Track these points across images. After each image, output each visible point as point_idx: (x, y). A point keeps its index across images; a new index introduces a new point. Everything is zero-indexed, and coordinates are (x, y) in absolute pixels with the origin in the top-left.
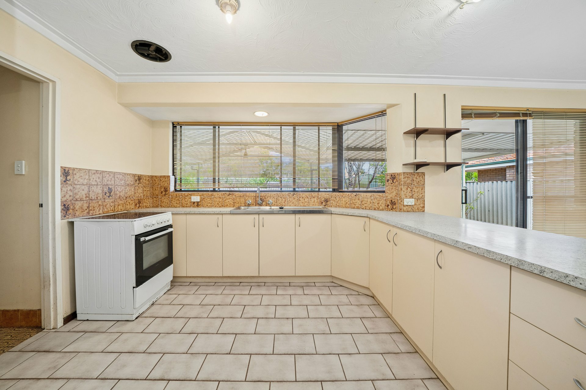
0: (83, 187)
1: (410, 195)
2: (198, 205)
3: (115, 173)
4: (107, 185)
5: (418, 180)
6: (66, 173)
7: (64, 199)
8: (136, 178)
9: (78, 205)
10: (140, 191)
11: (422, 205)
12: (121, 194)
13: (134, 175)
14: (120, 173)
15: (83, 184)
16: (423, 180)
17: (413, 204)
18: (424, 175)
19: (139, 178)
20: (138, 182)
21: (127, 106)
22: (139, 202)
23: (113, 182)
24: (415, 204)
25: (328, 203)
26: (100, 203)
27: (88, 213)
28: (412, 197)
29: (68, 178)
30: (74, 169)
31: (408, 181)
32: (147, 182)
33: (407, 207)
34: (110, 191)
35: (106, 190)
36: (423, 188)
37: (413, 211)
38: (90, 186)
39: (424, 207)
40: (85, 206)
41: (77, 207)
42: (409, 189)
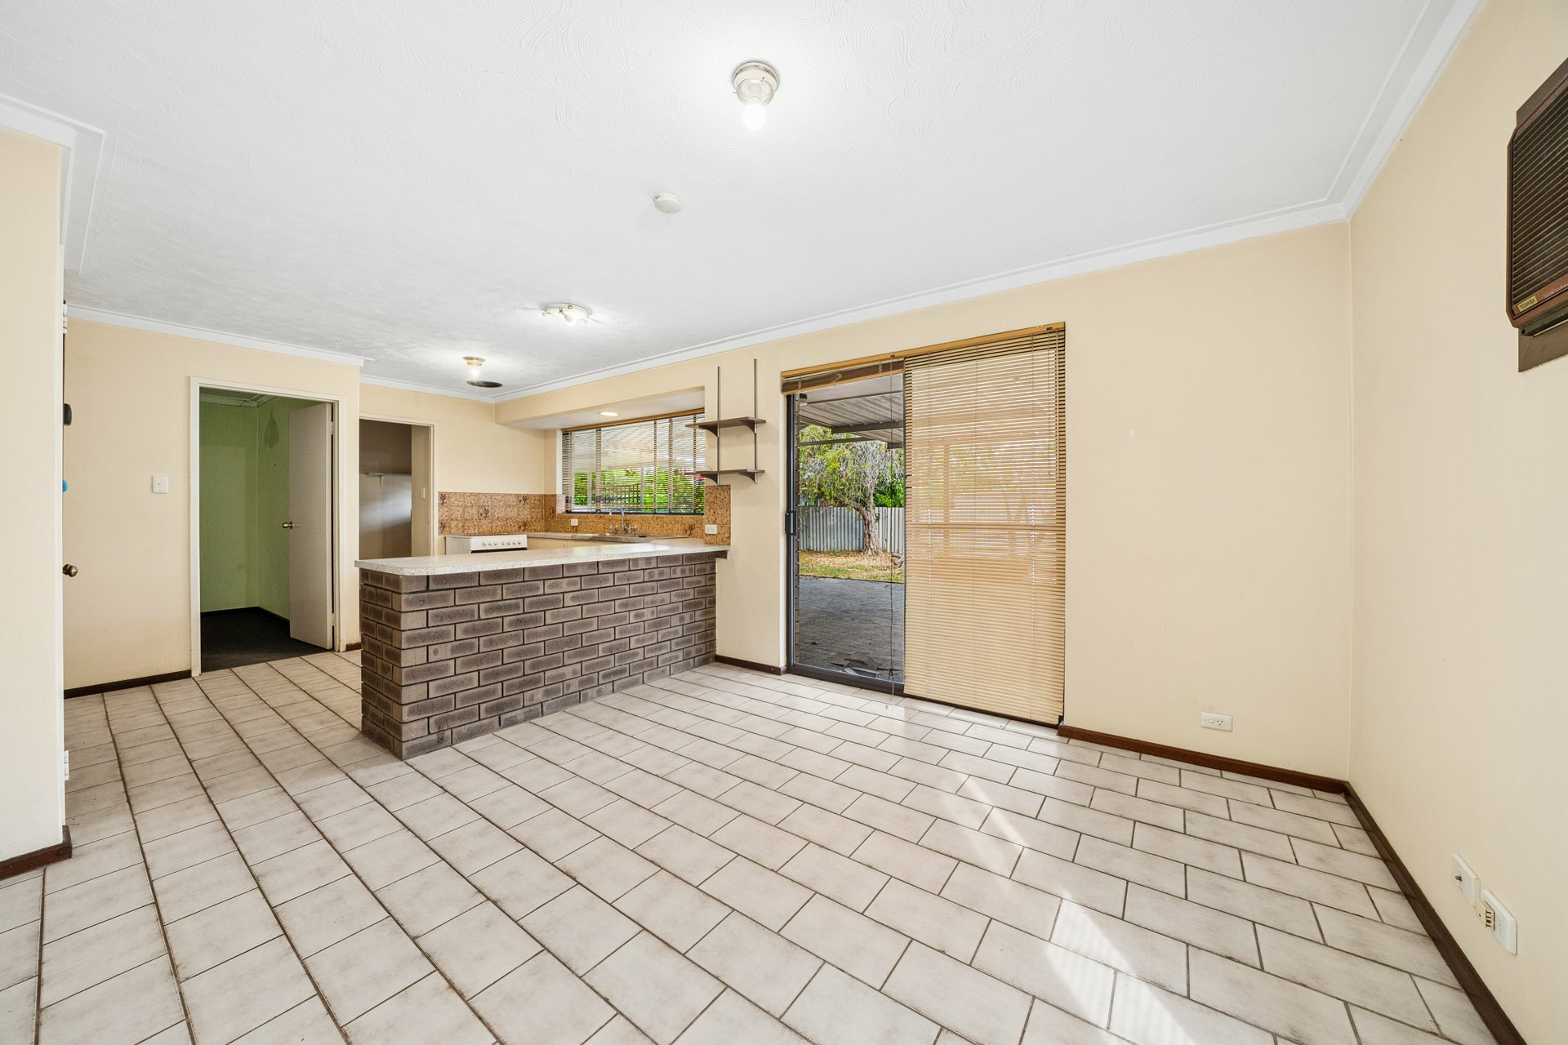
0: (458, 509)
1: (713, 518)
2: (576, 529)
3: (492, 495)
4: (483, 506)
5: (722, 497)
6: (443, 497)
7: (442, 518)
8: (521, 498)
9: (453, 524)
10: (526, 512)
11: (727, 535)
12: (500, 515)
13: (518, 496)
14: (499, 495)
15: (458, 506)
16: (728, 497)
17: (715, 532)
18: (730, 489)
19: (525, 498)
20: (523, 502)
21: (505, 424)
22: (525, 525)
23: (490, 504)
24: (719, 533)
25: (693, 531)
26: (475, 523)
27: (463, 531)
28: (714, 522)
29: (445, 501)
30: (450, 493)
31: (711, 499)
32: (537, 503)
33: (709, 537)
34: (487, 512)
35: (481, 511)
36: (728, 509)
37: (717, 543)
38: (465, 507)
39: (729, 538)
40: (460, 525)
41: (452, 526)
42: (712, 510)
